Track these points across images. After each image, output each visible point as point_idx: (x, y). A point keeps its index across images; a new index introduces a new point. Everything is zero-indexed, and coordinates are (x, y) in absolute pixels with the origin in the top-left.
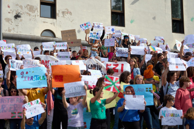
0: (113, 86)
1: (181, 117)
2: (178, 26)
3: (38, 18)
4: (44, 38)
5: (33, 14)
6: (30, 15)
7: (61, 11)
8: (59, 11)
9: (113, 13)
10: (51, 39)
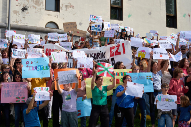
0: (106, 71)
1: (176, 103)
2: (172, 21)
3: (43, 11)
4: (48, 29)
5: (39, 7)
6: (36, 8)
7: (64, 5)
8: (63, 5)
9: (112, 8)
10: (55, 30)
